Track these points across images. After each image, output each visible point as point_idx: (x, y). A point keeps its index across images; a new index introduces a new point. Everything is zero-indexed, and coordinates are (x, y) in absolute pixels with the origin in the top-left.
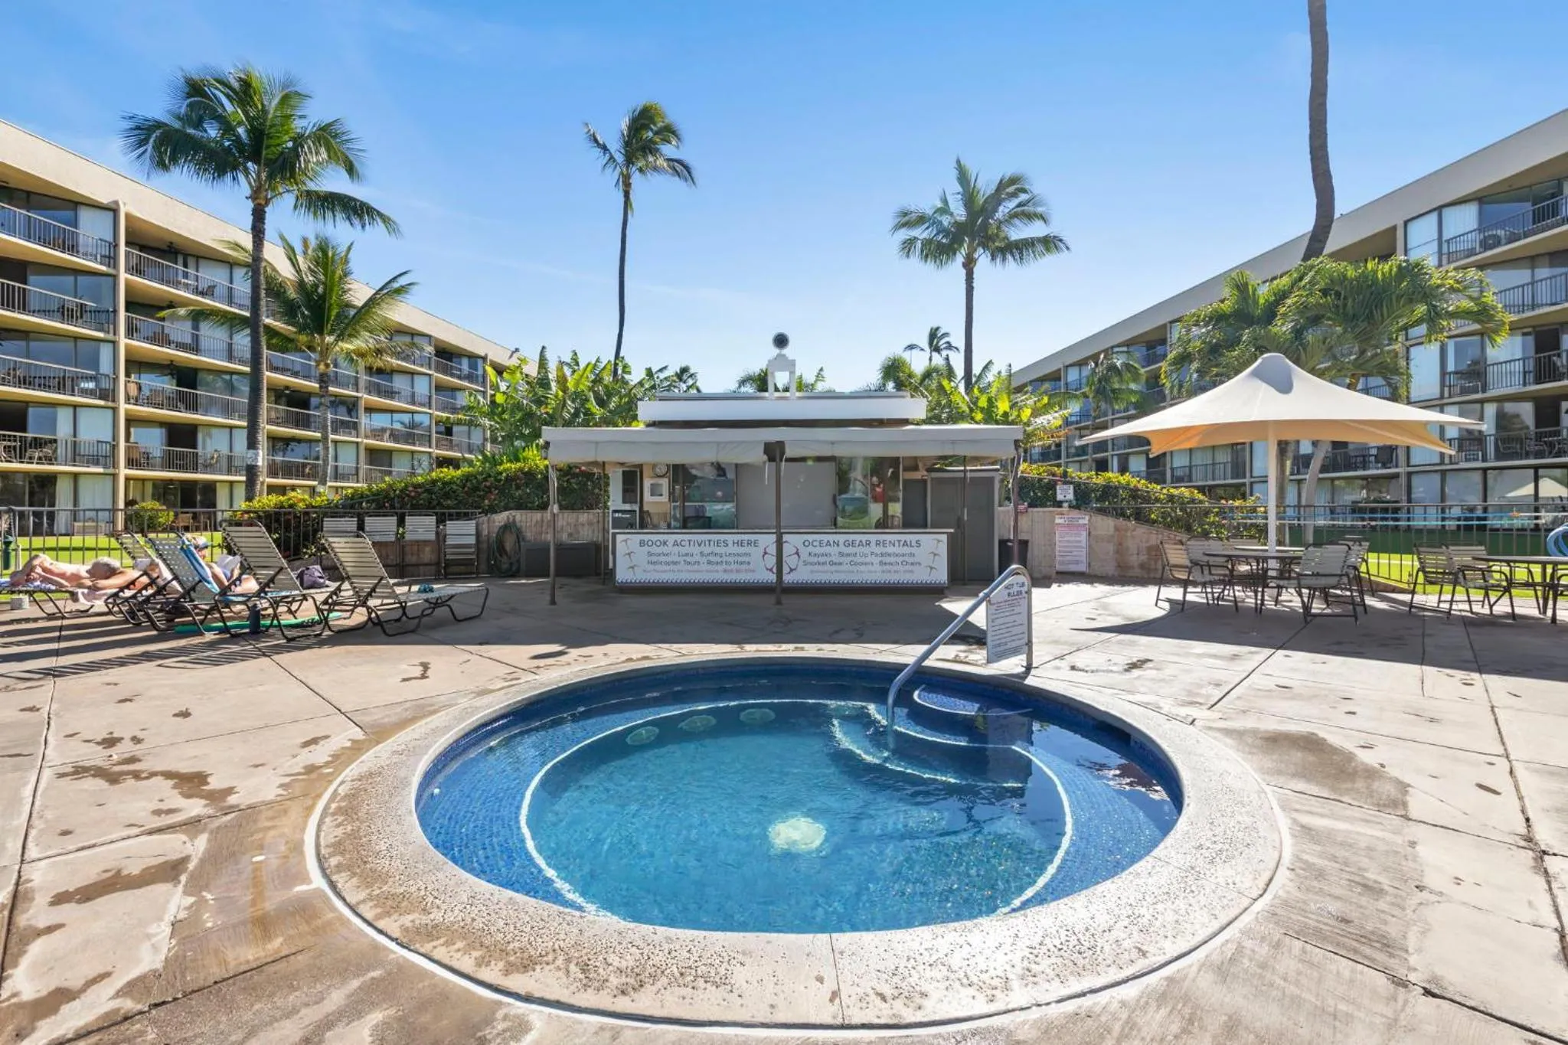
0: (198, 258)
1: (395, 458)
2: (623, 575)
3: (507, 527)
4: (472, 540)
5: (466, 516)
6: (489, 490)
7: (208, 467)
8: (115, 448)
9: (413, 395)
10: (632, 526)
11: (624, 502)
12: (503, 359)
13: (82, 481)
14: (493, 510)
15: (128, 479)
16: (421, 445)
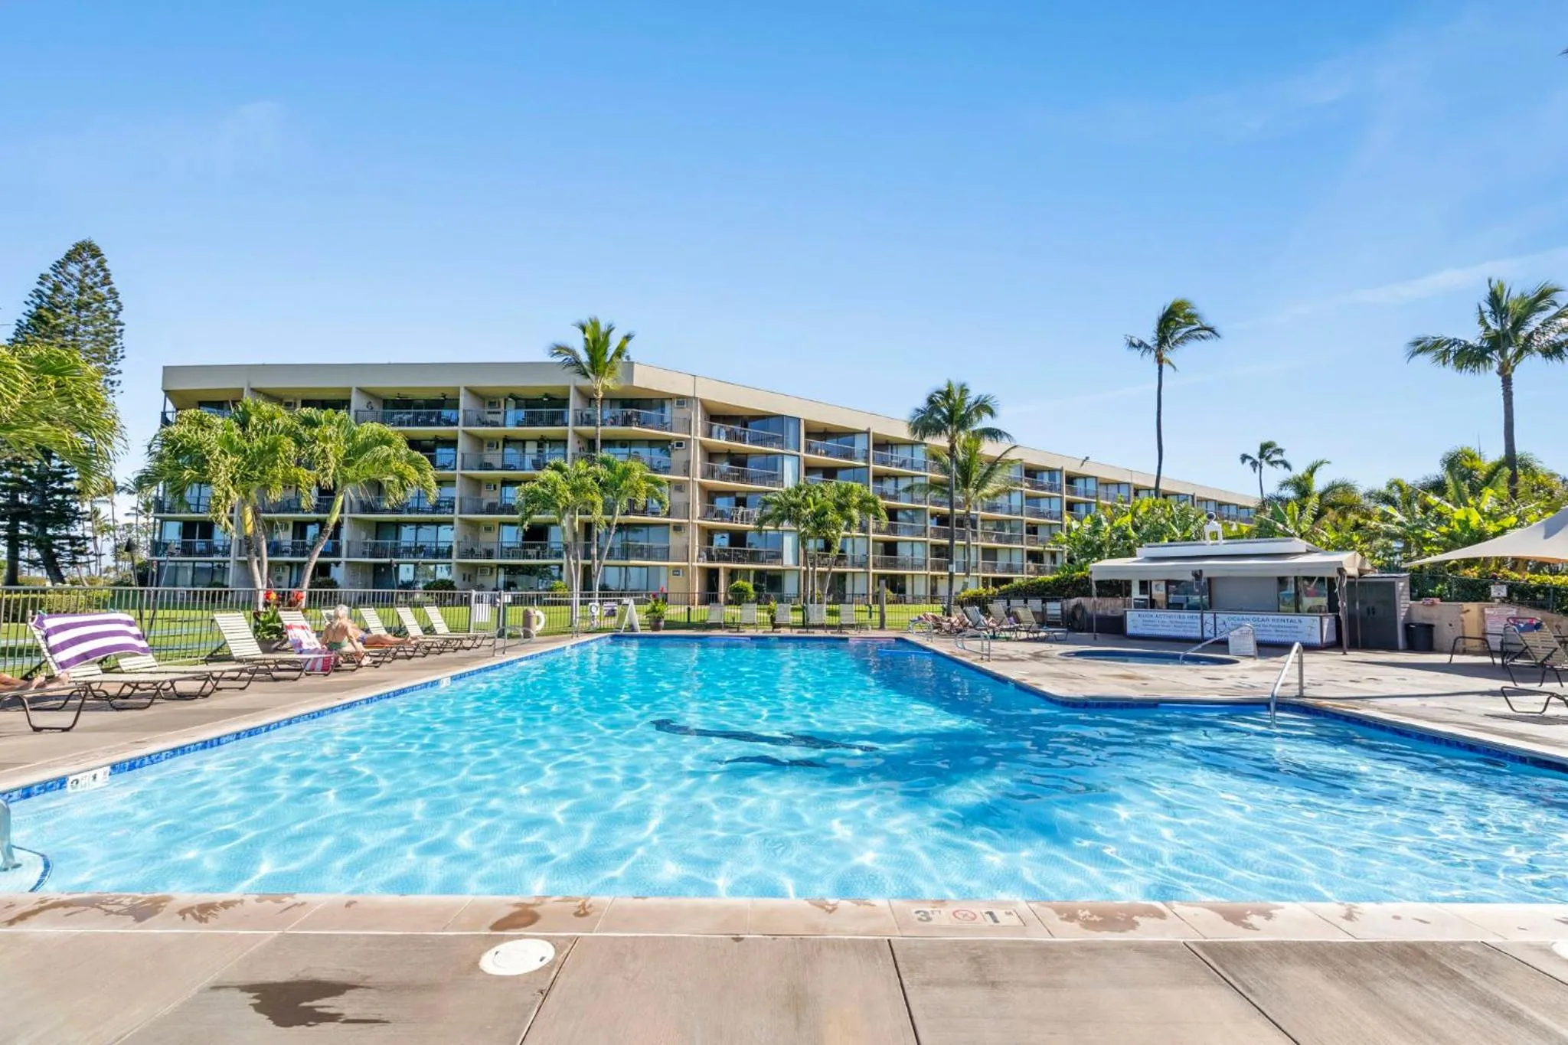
0: (897, 444)
1: (1000, 555)
2: (1130, 629)
3: (1078, 606)
4: (1059, 612)
5: (1057, 600)
6: (1067, 587)
7: (904, 566)
8: (868, 558)
9: (1010, 507)
10: (1145, 607)
11: (1141, 593)
12: (1073, 468)
13: (856, 575)
14: (1069, 597)
15: (874, 574)
16: (1016, 543)
